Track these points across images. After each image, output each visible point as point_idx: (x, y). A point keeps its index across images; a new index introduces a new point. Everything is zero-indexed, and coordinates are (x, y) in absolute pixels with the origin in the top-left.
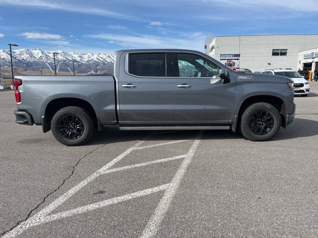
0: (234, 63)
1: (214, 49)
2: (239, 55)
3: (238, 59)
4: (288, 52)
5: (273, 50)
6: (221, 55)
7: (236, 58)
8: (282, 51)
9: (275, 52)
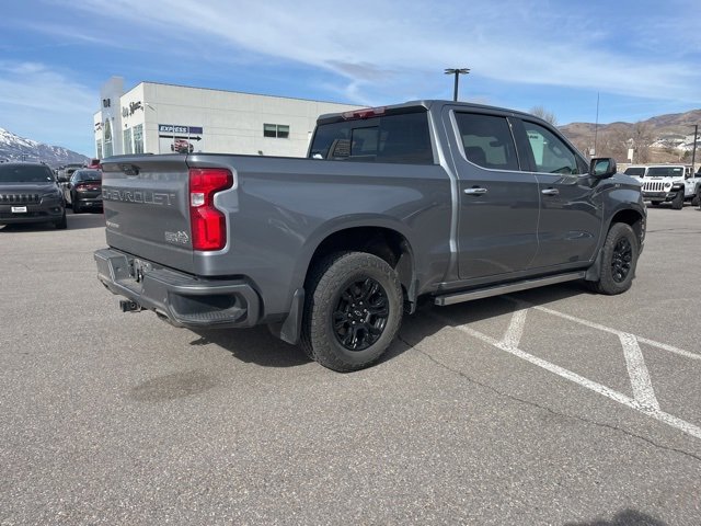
0: (192, 146)
1: (137, 111)
2: (199, 130)
3: (199, 139)
4: (291, 130)
5: (265, 125)
6: (160, 126)
7: (195, 136)
8: (281, 130)
9: (268, 129)
